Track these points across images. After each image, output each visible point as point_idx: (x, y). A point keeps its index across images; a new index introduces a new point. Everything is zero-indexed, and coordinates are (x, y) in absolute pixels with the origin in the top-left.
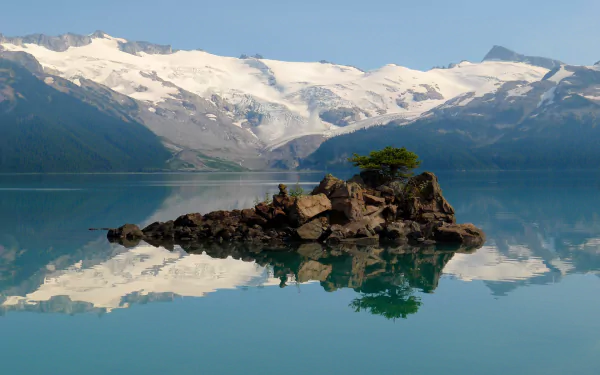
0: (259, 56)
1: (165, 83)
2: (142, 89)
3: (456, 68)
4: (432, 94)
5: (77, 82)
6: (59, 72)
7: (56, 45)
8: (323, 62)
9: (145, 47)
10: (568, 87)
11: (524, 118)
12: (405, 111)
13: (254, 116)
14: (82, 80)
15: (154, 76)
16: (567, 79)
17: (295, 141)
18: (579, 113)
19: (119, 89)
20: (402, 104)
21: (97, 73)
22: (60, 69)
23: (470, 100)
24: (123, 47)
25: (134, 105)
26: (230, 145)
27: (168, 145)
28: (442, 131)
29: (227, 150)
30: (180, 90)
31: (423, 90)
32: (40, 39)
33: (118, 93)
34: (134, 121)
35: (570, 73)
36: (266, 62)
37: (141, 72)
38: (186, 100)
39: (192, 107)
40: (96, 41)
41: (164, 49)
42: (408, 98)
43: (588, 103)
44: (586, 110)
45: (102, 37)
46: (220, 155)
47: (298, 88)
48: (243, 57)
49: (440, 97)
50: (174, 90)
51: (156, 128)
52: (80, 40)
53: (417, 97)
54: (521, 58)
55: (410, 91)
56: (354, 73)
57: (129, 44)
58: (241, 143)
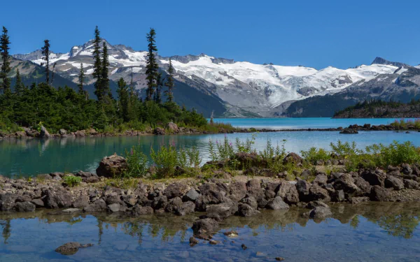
0: (271, 64)
1: (229, 77)
2: (219, 80)
3: (359, 68)
4: (348, 80)
5: (190, 77)
6: (184, 73)
7: (184, 60)
8: (300, 66)
9: (222, 60)
10: (404, 76)
11: (383, 92)
12: (335, 89)
13: (267, 92)
14: (193, 76)
15: (225, 74)
16: (404, 72)
17: (284, 103)
18: (408, 89)
19: (208, 80)
20: (334, 85)
21: (200, 73)
22: (185, 71)
23: (362, 83)
24: (213, 61)
25: (214, 87)
26: (256, 105)
27: (228, 106)
28: (346, 98)
29: (254, 107)
30: (236, 80)
31: (344, 79)
32: (177, 58)
33: (208, 82)
34: (213, 95)
35: (406, 70)
36: (275, 66)
37: (219, 72)
38: (238, 84)
39: (241, 88)
40: (201, 59)
41: (231, 61)
42: (337, 83)
43: (413, 84)
44: (412, 87)
45: (204, 56)
46: (251, 110)
47: (288, 78)
48: (265, 64)
49: (351, 82)
50: (233, 80)
51: (223, 97)
52: (194, 58)
53: (341, 82)
54: (388, 63)
55: (337, 79)
56: (313, 71)
57: (216, 59)
58: (261, 104)
